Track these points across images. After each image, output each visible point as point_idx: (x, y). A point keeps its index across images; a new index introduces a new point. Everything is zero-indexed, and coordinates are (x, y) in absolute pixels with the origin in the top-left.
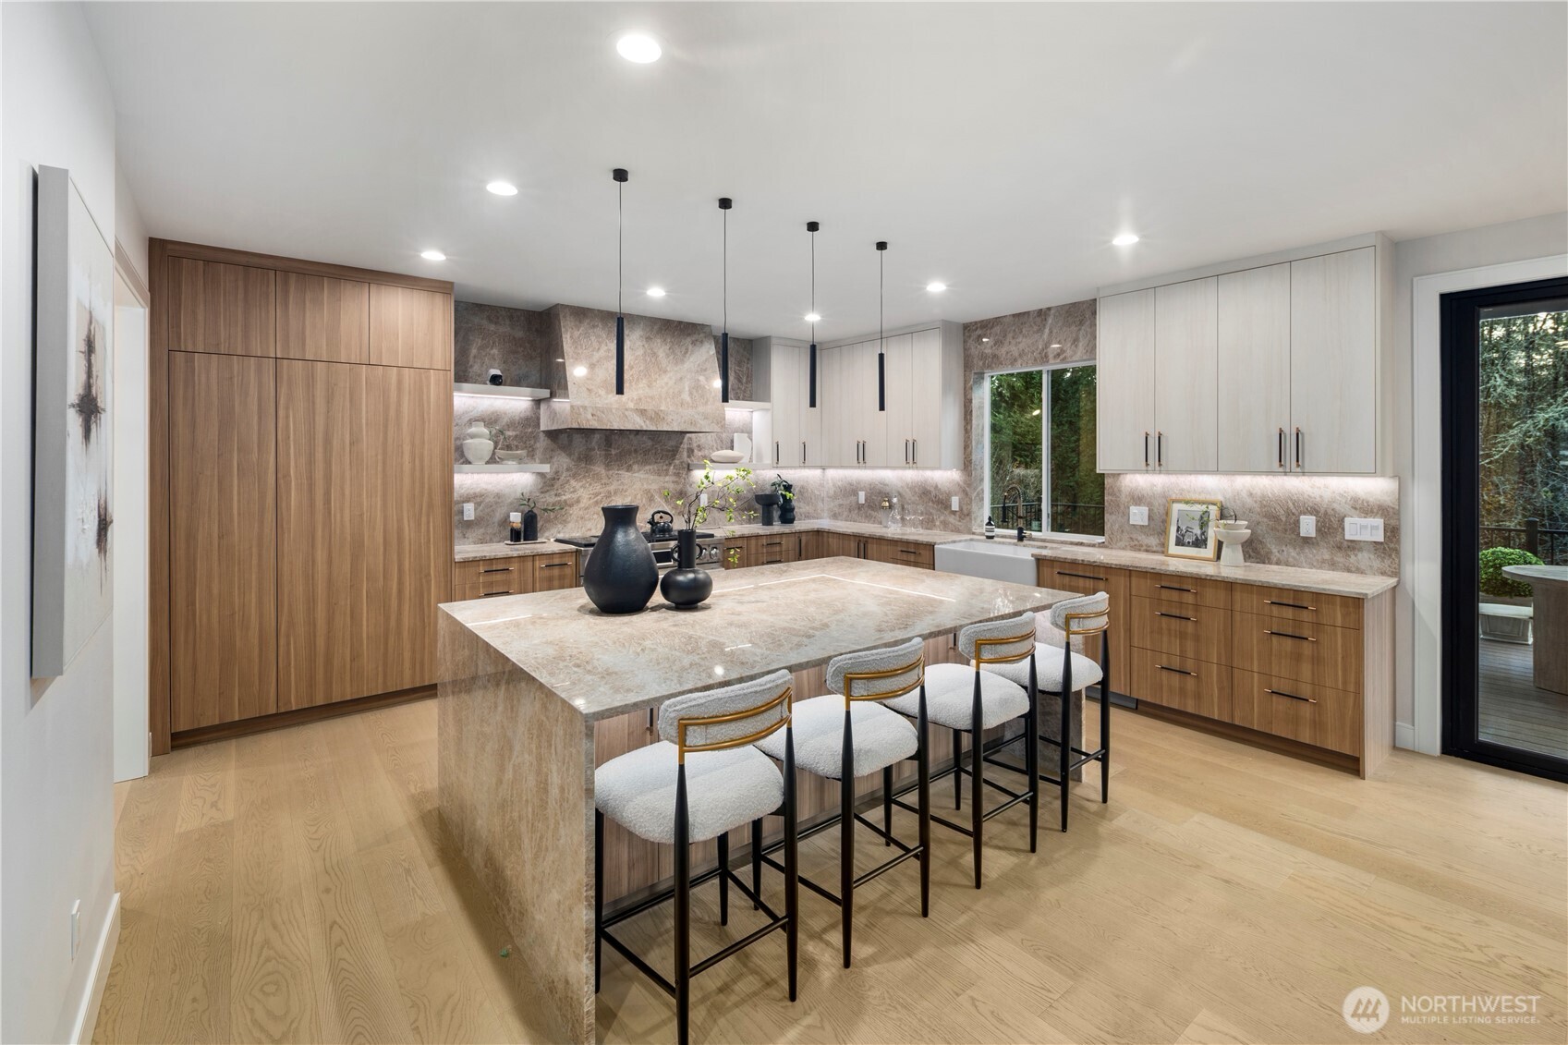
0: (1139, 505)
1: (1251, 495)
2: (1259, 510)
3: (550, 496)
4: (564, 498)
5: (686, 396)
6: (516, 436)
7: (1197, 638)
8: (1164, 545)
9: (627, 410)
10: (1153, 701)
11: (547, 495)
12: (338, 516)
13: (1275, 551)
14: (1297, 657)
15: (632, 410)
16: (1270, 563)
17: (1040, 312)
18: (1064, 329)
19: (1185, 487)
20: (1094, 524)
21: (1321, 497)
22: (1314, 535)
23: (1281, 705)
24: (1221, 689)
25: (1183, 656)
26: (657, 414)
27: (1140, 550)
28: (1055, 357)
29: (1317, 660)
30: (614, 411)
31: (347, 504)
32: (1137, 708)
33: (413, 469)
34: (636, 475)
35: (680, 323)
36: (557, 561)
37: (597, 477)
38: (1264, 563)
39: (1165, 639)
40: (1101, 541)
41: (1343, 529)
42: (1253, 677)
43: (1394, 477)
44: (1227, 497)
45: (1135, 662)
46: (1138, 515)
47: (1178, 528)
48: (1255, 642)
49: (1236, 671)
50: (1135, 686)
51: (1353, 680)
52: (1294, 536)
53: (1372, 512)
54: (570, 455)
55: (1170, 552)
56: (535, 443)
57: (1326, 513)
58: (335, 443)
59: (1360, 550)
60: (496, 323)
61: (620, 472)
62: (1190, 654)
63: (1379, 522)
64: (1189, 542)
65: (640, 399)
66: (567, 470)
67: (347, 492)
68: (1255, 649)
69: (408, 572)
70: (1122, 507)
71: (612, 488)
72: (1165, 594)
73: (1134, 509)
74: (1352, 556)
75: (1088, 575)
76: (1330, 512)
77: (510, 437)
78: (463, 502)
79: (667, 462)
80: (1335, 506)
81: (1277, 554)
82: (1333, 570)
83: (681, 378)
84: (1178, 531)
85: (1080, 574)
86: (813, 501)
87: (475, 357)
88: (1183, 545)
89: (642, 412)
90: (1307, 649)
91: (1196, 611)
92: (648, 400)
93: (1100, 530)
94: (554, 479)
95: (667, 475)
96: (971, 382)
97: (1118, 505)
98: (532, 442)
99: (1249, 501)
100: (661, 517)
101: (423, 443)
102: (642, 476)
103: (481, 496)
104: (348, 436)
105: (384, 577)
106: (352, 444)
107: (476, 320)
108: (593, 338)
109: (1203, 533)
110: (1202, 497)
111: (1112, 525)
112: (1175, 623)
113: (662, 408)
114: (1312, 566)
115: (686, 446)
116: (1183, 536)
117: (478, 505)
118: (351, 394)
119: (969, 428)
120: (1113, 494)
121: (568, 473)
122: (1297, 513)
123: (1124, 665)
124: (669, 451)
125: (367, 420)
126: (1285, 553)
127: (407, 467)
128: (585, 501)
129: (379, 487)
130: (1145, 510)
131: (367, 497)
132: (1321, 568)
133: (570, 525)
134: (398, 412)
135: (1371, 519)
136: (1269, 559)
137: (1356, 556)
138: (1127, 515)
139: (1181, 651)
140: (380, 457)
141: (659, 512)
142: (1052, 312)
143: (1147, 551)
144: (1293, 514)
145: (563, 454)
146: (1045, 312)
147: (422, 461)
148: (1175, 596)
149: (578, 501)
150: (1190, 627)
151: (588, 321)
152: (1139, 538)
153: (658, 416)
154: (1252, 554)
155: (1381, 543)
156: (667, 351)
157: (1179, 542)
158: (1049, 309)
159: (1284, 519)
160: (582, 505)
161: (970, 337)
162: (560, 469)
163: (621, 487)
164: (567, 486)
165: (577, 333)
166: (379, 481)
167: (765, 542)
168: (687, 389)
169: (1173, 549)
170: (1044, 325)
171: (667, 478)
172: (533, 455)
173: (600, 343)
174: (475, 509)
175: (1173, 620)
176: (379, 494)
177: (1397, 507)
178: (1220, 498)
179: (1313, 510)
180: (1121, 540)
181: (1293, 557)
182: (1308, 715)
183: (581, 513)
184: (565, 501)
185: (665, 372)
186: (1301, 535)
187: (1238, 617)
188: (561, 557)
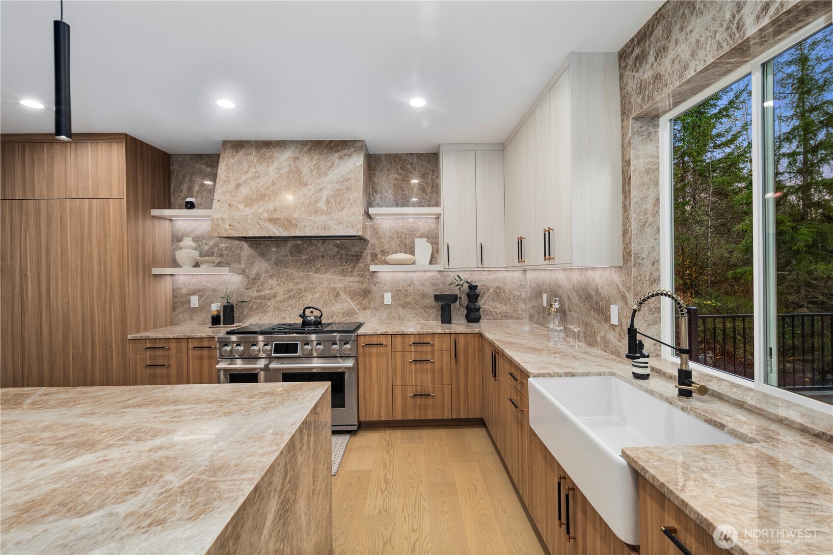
3: (253, 291)
4: (263, 293)
5: (322, 205)
6: (227, 247)
9: (260, 219)
11: (250, 291)
12: (55, 302)
15: (265, 219)
26: (289, 221)
30: (249, 221)
31: (60, 295)
33: (100, 271)
34: (324, 275)
35: (331, 142)
36: (206, 344)
37: (290, 277)
54: (267, 260)
56: (241, 251)
58: (52, 253)
60: (211, 166)
61: (309, 274)
65: (275, 210)
66: (266, 272)
67: (60, 287)
69: (98, 344)
71: (302, 286)
77: (222, 248)
78: (191, 295)
79: (352, 265)
83: (321, 189)
86: (512, 300)
87: (197, 192)
89: (274, 221)
92: (283, 210)
94: (256, 279)
95: (352, 275)
96: (630, 134)
98: (239, 251)
100: (312, 312)
101: (106, 251)
102: (329, 277)
103: (203, 291)
104: (60, 248)
105: (83, 346)
106: (62, 254)
107: (198, 166)
108: (244, 164)
113: (295, 216)
115: (369, 251)
117: (201, 297)
118: (61, 220)
119: (627, 204)
121: (267, 275)
124: (354, 256)
125: (71, 237)
127: (96, 269)
128: (280, 296)
129: (79, 284)
131: (72, 291)
133: (269, 314)
134: (90, 231)
140: (79, 263)
141: (309, 308)
145: (263, 260)
147: (105, 265)
149: (275, 296)
151: (243, 151)
153: (290, 223)
156: (312, 167)
160: (278, 299)
161: (625, 67)
162: (260, 272)
163: (311, 286)
164: (266, 284)
165: (231, 161)
166: (79, 279)
167: (412, 340)
168: (325, 198)
171: (352, 279)
172: (239, 261)
173: (250, 167)
174: (199, 300)
176: (79, 288)
183: (277, 305)
184: (265, 296)
185: (306, 185)
188: (210, 341)
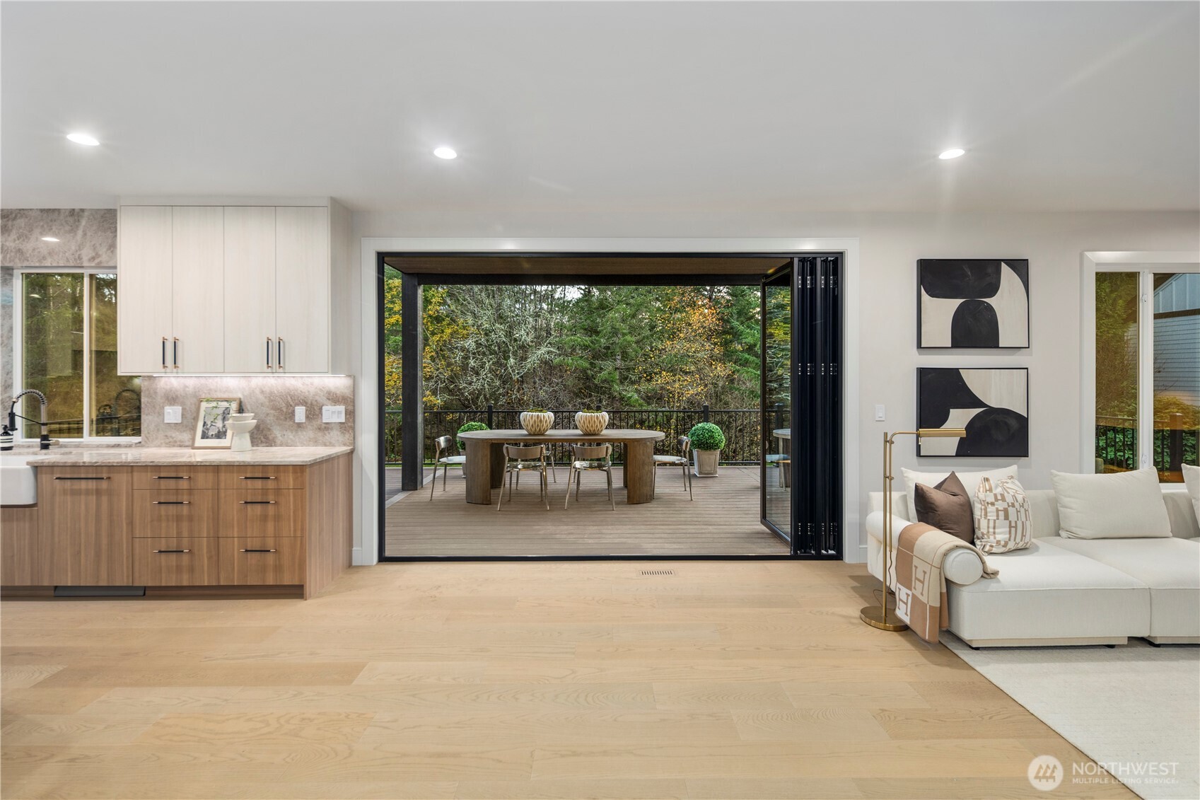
0: (174, 405)
1: (262, 392)
2: (268, 404)
7: (191, 518)
8: (193, 440)
10: (154, 585)
13: (279, 435)
14: (264, 518)
16: (275, 446)
17: (72, 212)
18: (100, 233)
19: (212, 387)
20: (132, 425)
21: (309, 392)
22: (304, 421)
23: (253, 559)
24: (210, 558)
25: (179, 537)
27: (174, 446)
28: (89, 260)
29: (277, 518)
32: (144, 595)
38: (271, 446)
39: (164, 525)
40: (137, 441)
41: (322, 415)
42: (234, 542)
43: (350, 376)
44: (245, 394)
45: (137, 551)
46: (172, 414)
47: (205, 423)
48: (235, 513)
49: (221, 540)
50: (136, 575)
51: (300, 527)
52: (291, 423)
53: (339, 401)
55: (197, 444)
57: (312, 404)
59: (332, 429)
62: (185, 534)
63: (342, 408)
64: (212, 435)
68: (235, 518)
70: (158, 407)
72: (163, 483)
73: (168, 409)
74: (327, 434)
75: (90, 476)
76: (314, 403)
80: (317, 398)
81: (280, 438)
82: (316, 446)
84: (204, 426)
85: (83, 476)
88: (207, 438)
90: (271, 510)
91: (190, 494)
93: (137, 432)
97: (154, 407)
99: (261, 397)
109: (224, 426)
110: (225, 396)
111: (148, 426)
112: (172, 510)
114: (303, 445)
116: (208, 429)
120: (149, 396)
122: (293, 405)
123: (127, 558)
126: (286, 436)
130: (178, 409)
132: (309, 445)
135: (338, 407)
136: (275, 442)
137: (329, 433)
138: (161, 414)
139: (178, 533)
142: (86, 214)
143: (180, 446)
144: (291, 406)
146: (78, 213)
148: (172, 484)
150: (185, 510)
152: (174, 435)
154: (263, 440)
155: (343, 423)
157: (204, 436)
158: (82, 210)
159: (285, 410)
169: (199, 442)
170: (77, 227)
175: (171, 506)
177: (352, 397)
178: (240, 396)
179: (303, 402)
180: (157, 438)
181: (291, 439)
182: (271, 563)
186: (296, 421)
187: (222, 494)
